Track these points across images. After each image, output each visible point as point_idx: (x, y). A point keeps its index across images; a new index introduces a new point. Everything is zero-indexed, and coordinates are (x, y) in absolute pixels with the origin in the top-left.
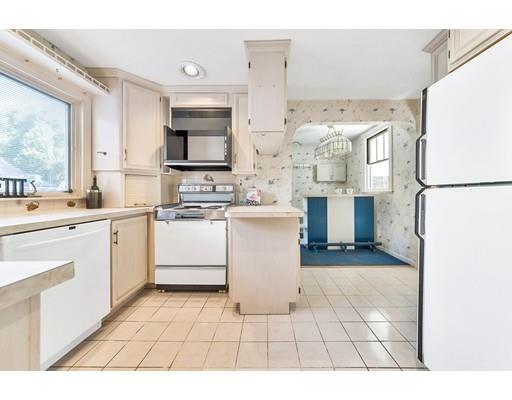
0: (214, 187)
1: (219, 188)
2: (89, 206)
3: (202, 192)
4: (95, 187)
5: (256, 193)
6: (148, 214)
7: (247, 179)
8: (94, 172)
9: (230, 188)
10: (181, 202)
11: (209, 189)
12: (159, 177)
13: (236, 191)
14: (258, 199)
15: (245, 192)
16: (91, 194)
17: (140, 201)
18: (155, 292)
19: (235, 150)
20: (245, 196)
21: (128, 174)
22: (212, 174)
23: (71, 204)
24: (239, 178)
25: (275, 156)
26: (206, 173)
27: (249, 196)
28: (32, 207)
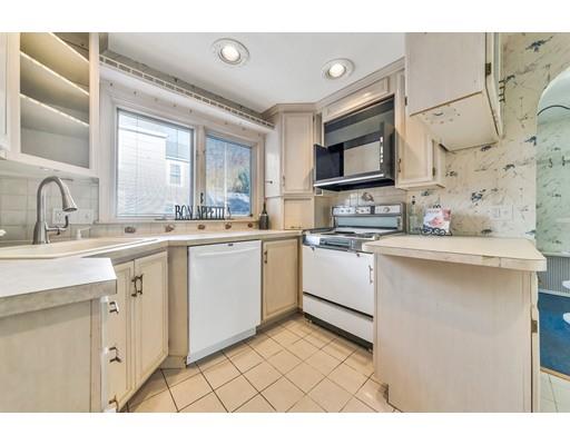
0: (373, 208)
1: (378, 210)
2: (261, 228)
3: (357, 216)
4: (265, 212)
5: (440, 215)
6: (298, 237)
7: (426, 194)
8: (266, 199)
9: (396, 209)
10: (335, 227)
11: (366, 211)
12: (313, 199)
13: (405, 213)
14: (446, 226)
15: (422, 213)
16: (261, 218)
17: (296, 224)
18: (304, 319)
19: (400, 153)
20: (420, 221)
21: (287, 199)
22: (371, 191)
23: (250, 226)
24: (410, 194)
25: (487, 147)
26: (364, 190)
27: (428, 220)
28: (228, 227)
